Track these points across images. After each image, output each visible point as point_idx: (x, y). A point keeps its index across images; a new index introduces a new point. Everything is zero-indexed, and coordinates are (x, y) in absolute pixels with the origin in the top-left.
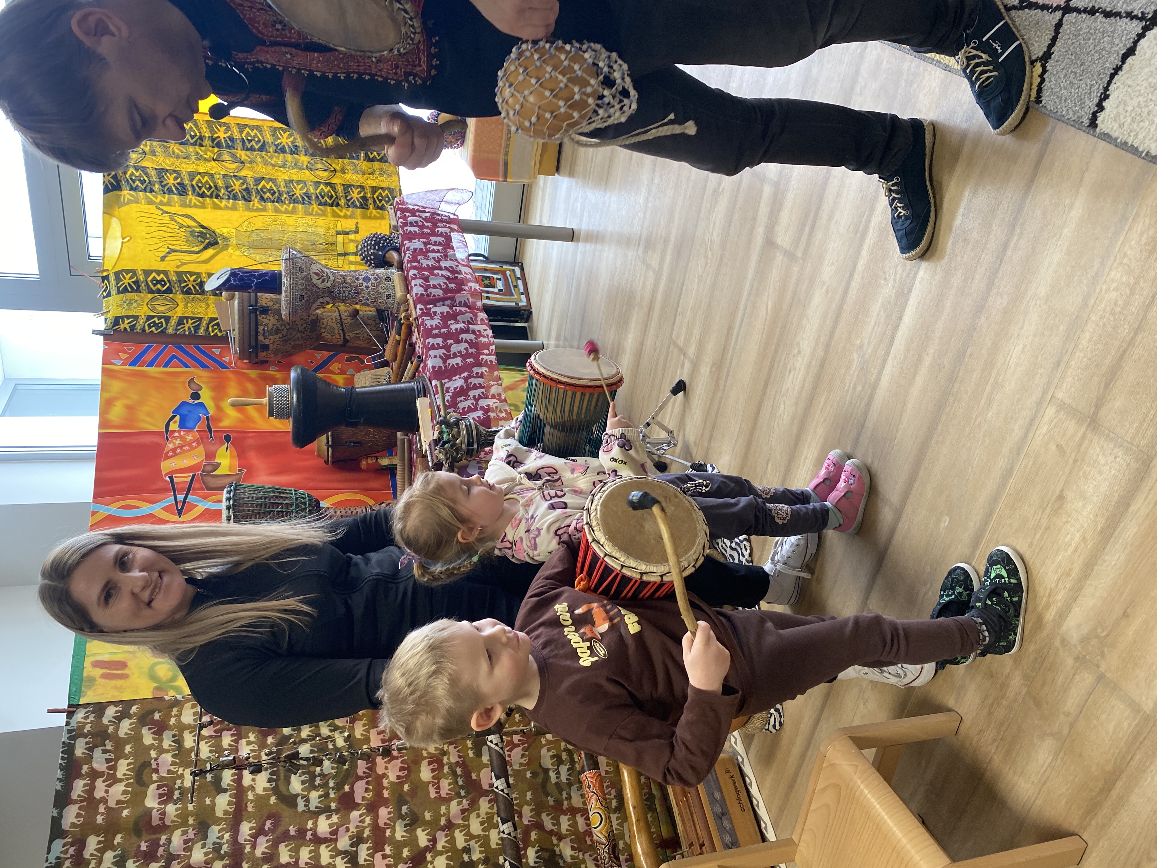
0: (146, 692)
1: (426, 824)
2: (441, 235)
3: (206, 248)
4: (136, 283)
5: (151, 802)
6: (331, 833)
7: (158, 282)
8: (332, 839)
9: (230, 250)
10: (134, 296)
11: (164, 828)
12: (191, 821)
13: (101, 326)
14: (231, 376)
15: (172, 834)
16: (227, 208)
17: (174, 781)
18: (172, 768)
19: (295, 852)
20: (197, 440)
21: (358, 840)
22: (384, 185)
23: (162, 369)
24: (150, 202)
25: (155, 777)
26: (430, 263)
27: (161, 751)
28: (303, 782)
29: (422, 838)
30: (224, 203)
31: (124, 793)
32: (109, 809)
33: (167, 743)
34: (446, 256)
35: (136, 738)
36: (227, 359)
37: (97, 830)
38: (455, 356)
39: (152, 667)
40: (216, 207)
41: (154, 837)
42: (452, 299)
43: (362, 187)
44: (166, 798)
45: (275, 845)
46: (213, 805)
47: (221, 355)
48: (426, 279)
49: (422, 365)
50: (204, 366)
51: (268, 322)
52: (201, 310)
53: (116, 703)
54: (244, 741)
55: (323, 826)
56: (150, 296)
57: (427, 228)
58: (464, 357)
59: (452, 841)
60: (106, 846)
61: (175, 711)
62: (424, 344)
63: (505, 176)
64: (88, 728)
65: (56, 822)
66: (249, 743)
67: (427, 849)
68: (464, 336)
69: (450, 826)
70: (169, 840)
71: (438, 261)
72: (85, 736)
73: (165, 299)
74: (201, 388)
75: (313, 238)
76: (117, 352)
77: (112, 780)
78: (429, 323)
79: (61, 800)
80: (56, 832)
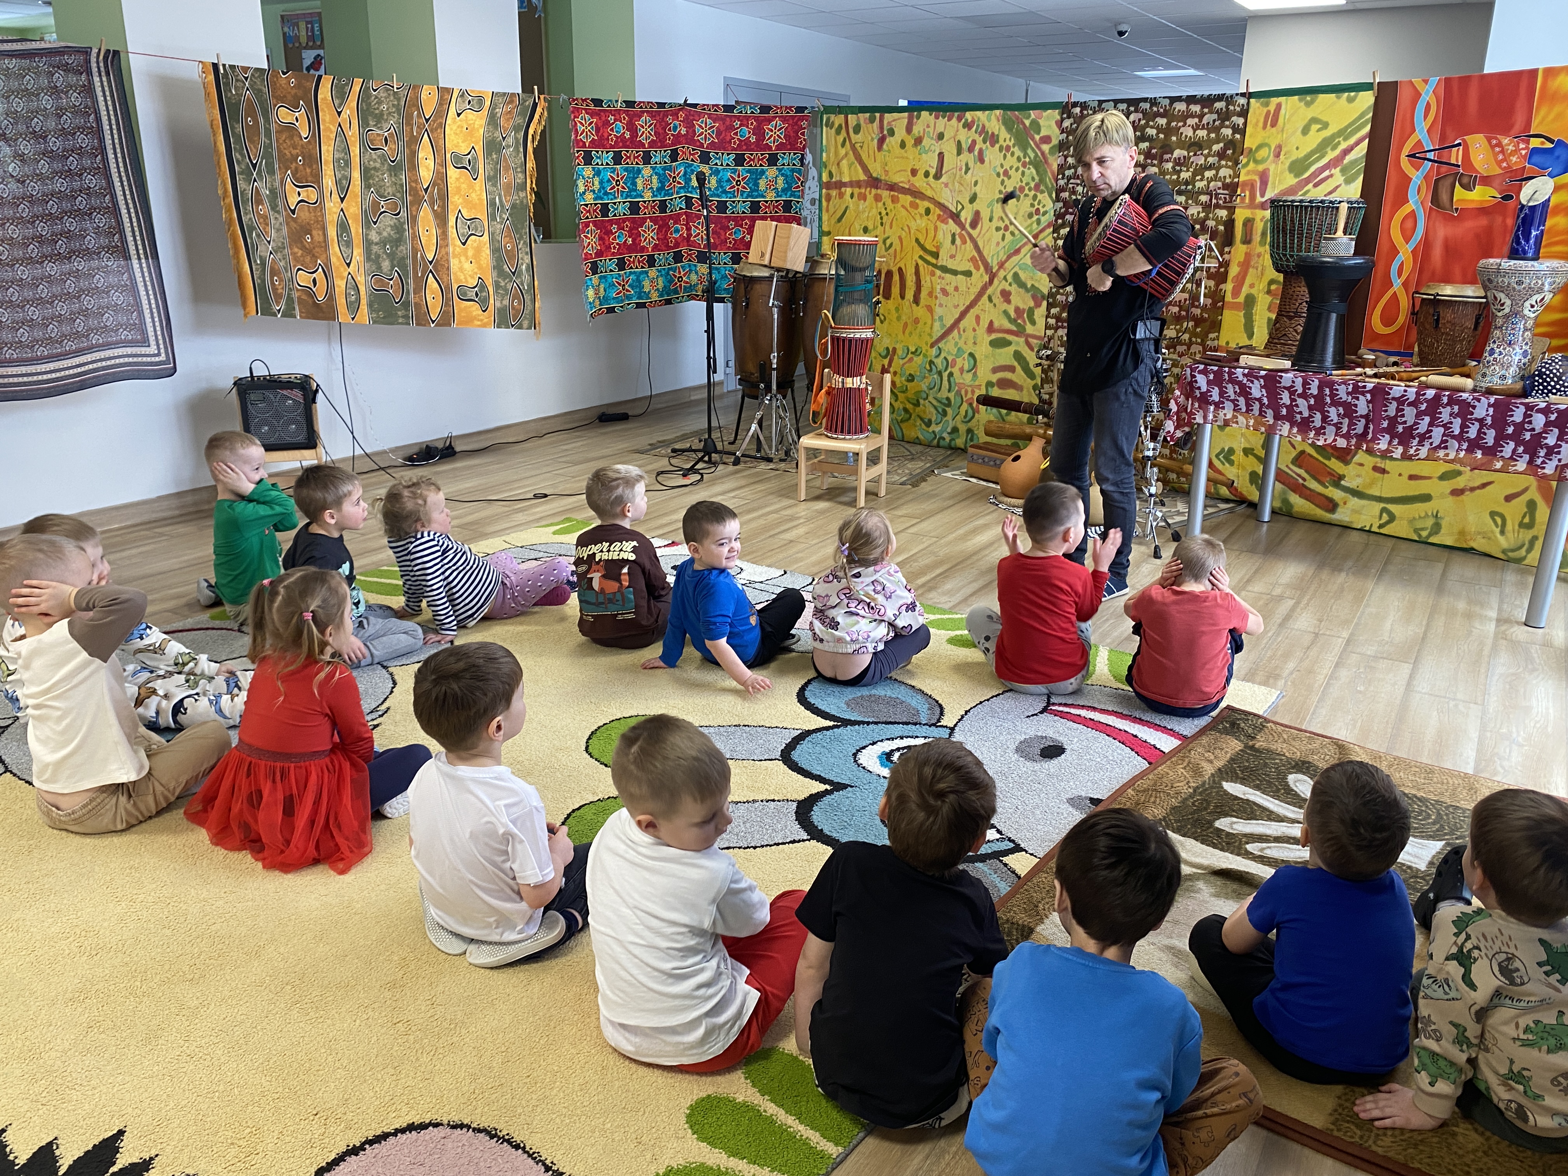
0: (1250, 143)
5: (1177, 153)
17: (1186, 166)
18: (1194, 164)
20: (1509, 167)
25: (1192, 154)
27: (1206, 157)
31: (1187, 136)
32: (1178, 129)
35: (1218, 140)
37: (1168, 124)
39: (1269, 146)
41: (1158, 157)
44: (1178, 162)
53: (1245, 124)
60: (1159, 130)
61: (1231, 163)
64: (1231, 108)
65: (1179, 99)
66: (1199, 213)
72: (1227, 107)
77: (1196, 128)
79: (1191, 100)
80: (1173, 100)
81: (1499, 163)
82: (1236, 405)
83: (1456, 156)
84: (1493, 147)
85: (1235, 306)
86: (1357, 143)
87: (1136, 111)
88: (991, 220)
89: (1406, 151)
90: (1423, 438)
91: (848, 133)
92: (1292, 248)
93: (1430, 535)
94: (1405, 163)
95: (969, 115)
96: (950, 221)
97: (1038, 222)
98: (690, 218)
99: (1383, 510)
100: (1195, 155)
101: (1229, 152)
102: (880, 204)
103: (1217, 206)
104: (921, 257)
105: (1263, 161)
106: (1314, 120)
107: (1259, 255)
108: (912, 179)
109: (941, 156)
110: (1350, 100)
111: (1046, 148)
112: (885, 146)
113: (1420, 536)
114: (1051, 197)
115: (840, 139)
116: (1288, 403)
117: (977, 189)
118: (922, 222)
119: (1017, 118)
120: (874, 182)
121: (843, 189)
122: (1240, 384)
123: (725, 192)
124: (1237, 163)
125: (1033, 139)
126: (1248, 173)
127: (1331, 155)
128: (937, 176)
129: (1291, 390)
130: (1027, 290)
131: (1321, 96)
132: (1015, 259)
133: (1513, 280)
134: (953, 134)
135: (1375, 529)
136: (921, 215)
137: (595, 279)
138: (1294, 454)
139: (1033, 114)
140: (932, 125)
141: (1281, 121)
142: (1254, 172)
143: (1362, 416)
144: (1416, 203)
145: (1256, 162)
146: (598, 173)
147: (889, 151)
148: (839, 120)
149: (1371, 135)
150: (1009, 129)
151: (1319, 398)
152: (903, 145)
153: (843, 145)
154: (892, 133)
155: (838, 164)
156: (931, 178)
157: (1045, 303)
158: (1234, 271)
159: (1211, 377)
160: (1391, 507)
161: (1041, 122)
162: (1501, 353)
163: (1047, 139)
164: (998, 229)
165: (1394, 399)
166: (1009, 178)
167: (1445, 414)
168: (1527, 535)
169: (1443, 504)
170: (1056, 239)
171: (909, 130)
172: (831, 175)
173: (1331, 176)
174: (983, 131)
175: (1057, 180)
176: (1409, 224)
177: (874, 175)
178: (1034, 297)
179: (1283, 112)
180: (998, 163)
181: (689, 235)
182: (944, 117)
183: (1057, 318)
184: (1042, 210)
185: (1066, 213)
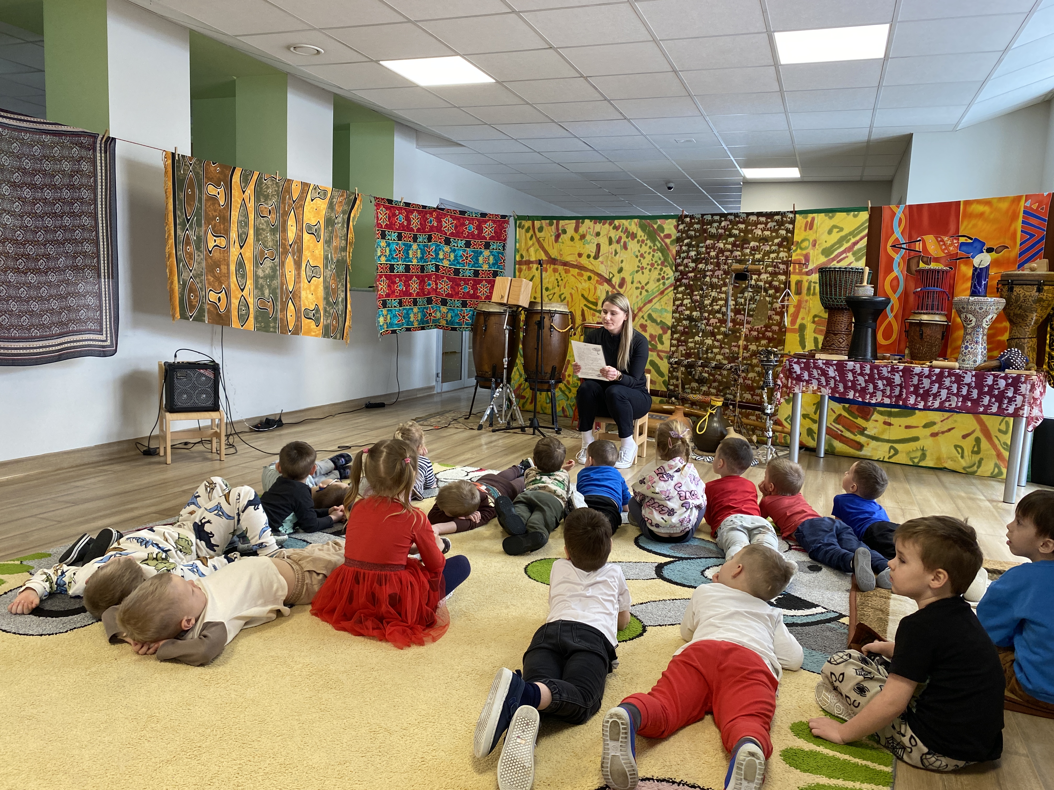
0: (797, 238)
1: (724, 339)
5: (752, 244)
17: (758, 251)
18: (763, 250)
20: (950, 253)
23: (1020, 230)
25: (761, 244)
27: (771, 246)
29: (719, 337)
31: (758, 235)
32: (752, 230)
35: (777, 237)
37: (746, 227)
39: (808, 240)
41: (740, 246)
44: (753, 249)
53: (794, 228)
54: (768, 275)
59: (716, 347)
60: (741, 231)
61: (786, 250)
64: (785, 219)
65: (752, 214)
67: (715, 338)
69: (721, 348)
70: (738, 251)
72: (782, 219)
76: (1040, 202)
77: (763, 230)
79: (759, 214)
80: (748, 214)
81: (943, 251)
82: (819, 382)
83: (918, 246)
84: (939, 242)
85: (793, 331)
86: (861, 239)
87: (725, 220)
88: (632, 283)
89: (890, 243)
90: (935, 396)
91: (534, 232)
92: (835, 295)
93: (920, 461)
94: (889, 250)
95: (617, 222)
96: (605, 284)
97: (664, 284)
98: (438, 278)
99: (891, 447)
100: (764, 245)
101: (785, 243)
102: (557, 274)
103: (780, 274)
104: (585, 305)
105: (806, 248)
106: (834, 227)
107: (806, 301)
108: (578, 259)
109: (598, 246)
110: (855, 216)
111: (668, 241)
112: (560, 240)
113: (913, 462)
114: (672, 269)
115: (529, 235)
116: (852, 379)
117: (623, 265)
118: (586, 285)
119: (649, 224)
120: (553, 261)
121: (531, 265)
122: (821, 369)
123: (458, 263)
124: (789, 249)
125: (659, 236)
126: (797, 255)
127: (846, 246)
128: (596, 257)
129: (853, 371)
130: (658, 324)
131: (838, 214)
132: (649, 306)
133: (977, 307)
134: (606, 233)
135: (886, 460)
136: (585, 280)
137: (385, 311)
138: (834, 416)
139: (659, 222)
140: (592, 227)
141: (815, 227)
142: (801, 255)
143: (898, 385)
144: (898, 271)
145: (801, 249)
146: (388, 245)
147: (563, 243)
148: (528, 224)
149: (869, 235)
150: (643, 230)
151: (871, 375)
152: (572, 239)
153: (531, 238)
154: (565, 232)
155: (528, 250)
156: (591, 259)
157: (669, 332)
158: (792, 310)
159: (803, 365)
160: (896, 445)
161: (665, 226)
162: (972, 348)
163: (669, 236)
164: (637, 288)
165: (916, 374)
166: (644, 258)
167: (947, 382)
168: (976, 458)
169: (927, 442)
170: (676, 294)
171: (576, 230)
172: (522, 256)
173: (847, 257)
174: (626, 231)
176: (895, 283)
177: (553, 257)
178: (662, 328)
179: (816, 222)
180: (636, 250)
181: (437, 288)
182: (600, 223)
183: (678, 340)
184: (666, 277)
185: (683, 278)
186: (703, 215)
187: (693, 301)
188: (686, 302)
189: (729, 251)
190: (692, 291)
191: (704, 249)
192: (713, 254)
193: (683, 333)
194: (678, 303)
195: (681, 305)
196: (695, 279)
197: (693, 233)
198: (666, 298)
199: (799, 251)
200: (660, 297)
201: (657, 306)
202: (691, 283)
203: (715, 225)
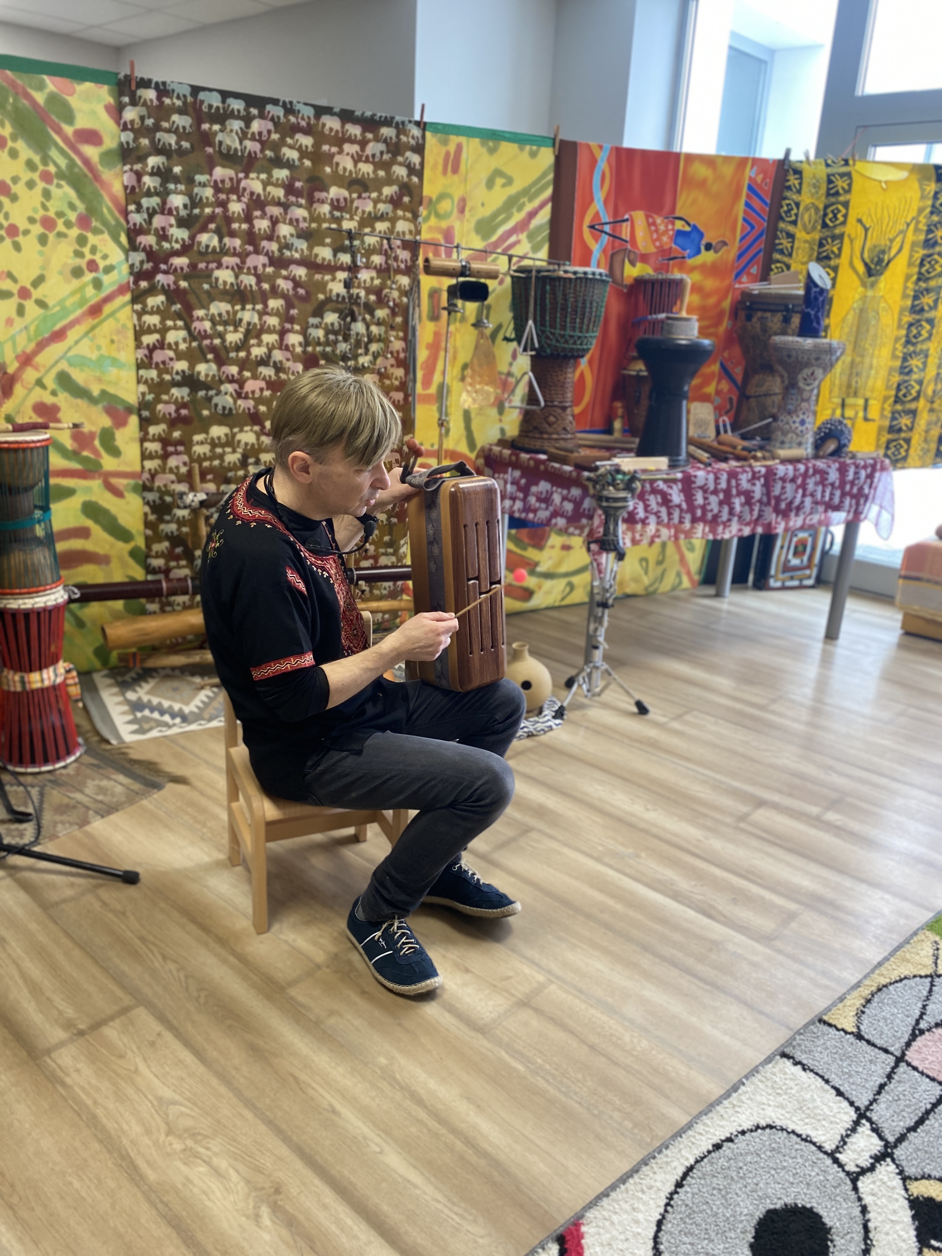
0: (429, 190)
2: (841, 502)
3: (866, 265)
4: (837, 194)
5: (335, 192)
6: (287, 346)
7: (835, 216)
8: (282, 345)
9: (861, 289)
10: (823, 191)
11: (311, 201)
12: (314, 225)
13: (793, 157)
14: (726, 283)
15: (305, 208)
16: (906, 288)
17: (349, 212)
18: (360, 211)
19: (277, 314)
20: (661, 246)
21: (279, 368)
22: (912, 451)
23: (741, 215)
24: (920, 211)
25: (355, 195)
26: (811, 486)
27: (376, 202)
28: (332, 324)
30: (910, 285)
31: (345, 169)
32: (332, 156)
33: (382, 207)
34: (816, 503)
35: (389, 181)
36: (744, 279)
37: (317, 145)
38: (705, 498)
39: (450, 196)
40: (908, 277)
41: (305, 194)
42: (768, 503)
43: (911, 429)
44: (336, 205)
45: (284, 296)
46: (323, 245)
47: (749, 274)
48: (793, 480)
49: (702, 466)
50: (740, 256)
51: (775, 321)
52: (800, 256)
53: (422, 164)
54: (374, 274)
55: (294, 339)
56: (821, 206)
57: (851, 488)
58: (703, 508)
61: (409, 215)
62: (723, 470)
63: (906, 578)
64: (403, 138)
65: (328, 111)
66: (372, 279)
68: (726, 509)
70: (300, 206)
71: (812, 495)
72: (398, 136)
73: (816, 221)
74: (716, 252)
75: (864, 374)
76: (765, 172)
77: (357, 160)
78: (744, 478)
79: (346, 116)
85: (427, 399)
86: (542, 206)
87: (262, 116)
89: (587, 220)
94: (586, 234)
97: (97, 284)
100: (359, 197)
101: (406, 199)
105: (447, 216)
106: (498, 173)
110: (532, 154)
111: (92, 152)
114: (116, 241)
116: (702, 502)
119: (13, 84)
124: (416, 216)
125: (59, 131)
127: (518, 217)
130: (93, 400)
131: (503, 143)
132: (56, 349)
139: (51, 84)
141: (463, 167)
142: (438, 229)
145: (438, 215)
149: (554, 198)
157: (134, 420)
158: (422, 356)
160: (572, 579)
161: (73, 102)
163: (91, 137)
164: (5, 294)
170: (140, 314)
173: (519, 242)
175: (126, 214)
178: (110, 411)
179: (464, 156)
183: (165, 441)
184: (102, 264)
185: (156, 270)
186: (196, 90)
187: (192, 336)
188: (172, 337)
189: (279, 204)
190: (189, 309)
191: (208, 192)
192: (236, 207)
193: (174, 422)
194: (149, 339)
195: (161, 345)
196: (193, 273)
197: (171, 140)
198: (108, 326)
199: (433, 221)
200: (90, 322)
201: (85, 349)
202: (183, 284)
203: (236, 125)
